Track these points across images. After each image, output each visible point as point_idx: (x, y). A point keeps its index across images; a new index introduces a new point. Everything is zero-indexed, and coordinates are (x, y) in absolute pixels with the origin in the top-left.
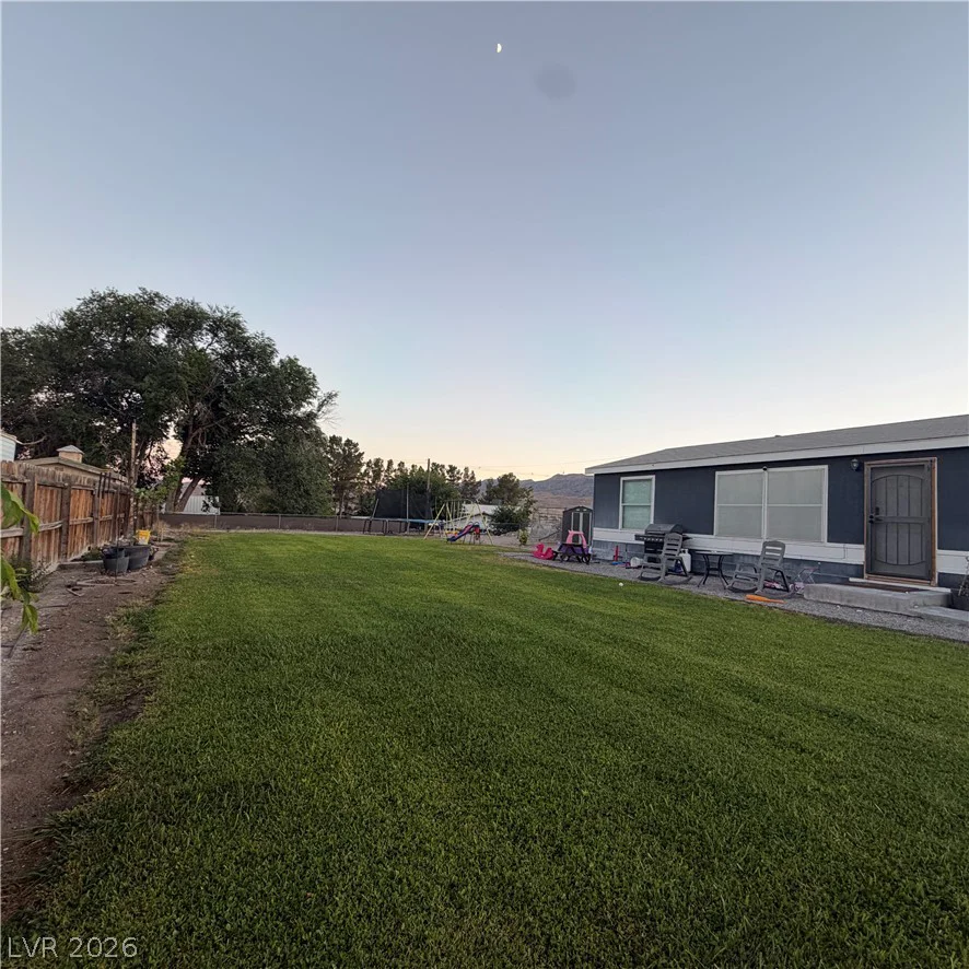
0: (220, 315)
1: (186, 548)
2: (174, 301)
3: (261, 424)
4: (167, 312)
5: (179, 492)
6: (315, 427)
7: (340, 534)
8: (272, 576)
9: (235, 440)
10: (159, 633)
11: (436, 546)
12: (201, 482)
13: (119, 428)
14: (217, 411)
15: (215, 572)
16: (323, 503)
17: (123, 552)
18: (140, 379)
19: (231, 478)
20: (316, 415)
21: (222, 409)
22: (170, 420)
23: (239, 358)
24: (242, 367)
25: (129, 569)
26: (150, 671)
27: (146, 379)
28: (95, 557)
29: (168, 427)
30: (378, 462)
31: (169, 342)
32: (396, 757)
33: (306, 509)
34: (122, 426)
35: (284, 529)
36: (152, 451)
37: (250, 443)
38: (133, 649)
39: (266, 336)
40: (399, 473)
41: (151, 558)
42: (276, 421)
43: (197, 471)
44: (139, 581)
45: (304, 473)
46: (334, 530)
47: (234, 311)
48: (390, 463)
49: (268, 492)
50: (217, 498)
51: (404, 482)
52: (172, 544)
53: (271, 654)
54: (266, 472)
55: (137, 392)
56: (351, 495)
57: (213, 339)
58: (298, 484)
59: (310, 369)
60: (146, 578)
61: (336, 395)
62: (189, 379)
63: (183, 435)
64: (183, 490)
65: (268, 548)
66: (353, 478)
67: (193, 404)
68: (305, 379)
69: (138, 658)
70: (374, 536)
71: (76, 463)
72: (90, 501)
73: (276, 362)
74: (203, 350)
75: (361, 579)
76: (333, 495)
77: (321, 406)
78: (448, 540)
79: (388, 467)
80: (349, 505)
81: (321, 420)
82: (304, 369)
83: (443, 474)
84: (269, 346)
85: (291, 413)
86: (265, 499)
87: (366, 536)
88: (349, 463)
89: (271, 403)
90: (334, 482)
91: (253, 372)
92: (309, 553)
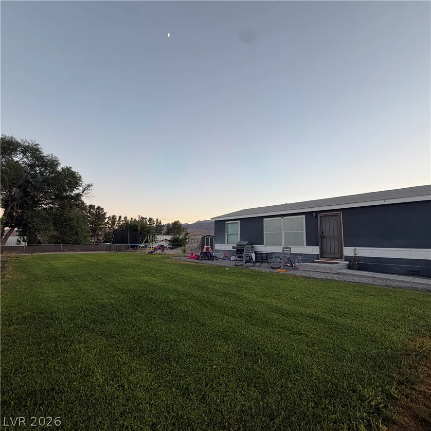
0: (27, 144)
1: (6, 265)
3: (51, 199)
6: (81, 201)
7: (94, 252)
8: (57, 277)
9: (36, 207)
11: (143, 256)
12: (16, 229)
14: (26, 193)
15: (24, 276)
16: (85, 237)
19: (33, 227)
20: (81, 195)
21: (29, 192)
23: (38, 166)
24: (40, 171)
30: (114, 217)
32: (124, 363)
33: (76, 241)
35: (64, 251)
37: (44, 209)
39: (54, 156)
40: (124, 222)
42: (59, 198)
43: (13, 223)
45: (75, 224)
46: (91, 251)
47: (36, 143)
48: (120, 217)
49: (55, 233)
50: (25, 237)
51: (127, 226)
54: (54, 223)
56: (100, 233)
57: (23, 156)
58: (72, 228)
59: (78, 173)
61: (92, 185)
62: (9, 176)
63: (5, 205)
64: (5, 234)
65: (55, 262)
66: (101, 225)
67: (11, 189)
68: (75, 177)
70: (112, 253)
74: (17, 162)
75: (105, 274)
76: (91, 234)
77: (84, 190)
78: (149, 253)
79: (119, 219)
80: (99, 238)
81: (84, 197)
82: (75, 172)
83: (146, 222)
84: (55, 161)
85: (68, 194)
86: (53, 237)
87: (108, 253)
88: (99, 218)
89: (57, 189)
90: (91, 227)
91: (46, 174)
92: (78, 264)
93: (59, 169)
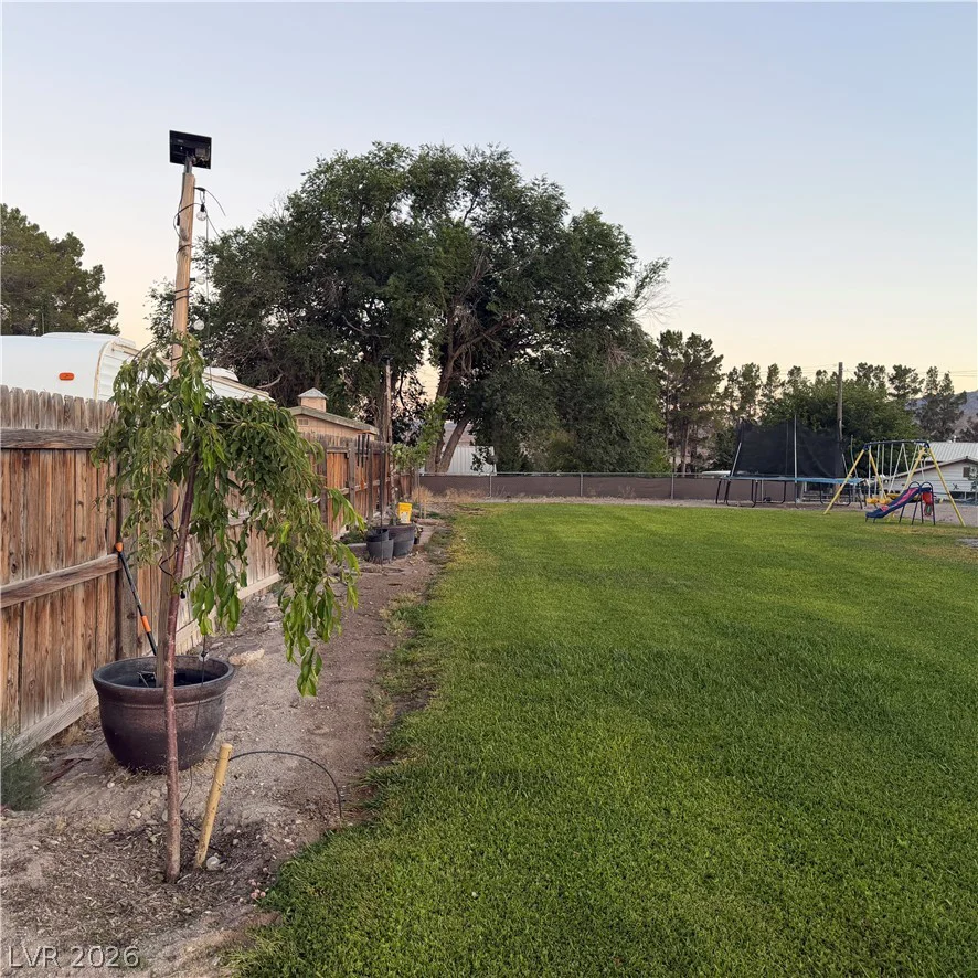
0: (480, 159)
1: (456, 528)
2: (418, 152)
3: (548, 328)
4: (410, 171)
5: (441, 443)
6: (631, 324)
7: (676, 503)
8: (564, 569)
9: (512, 357)
10: (435, 632)
11: (841, 527)
12: (469, 426)
13: (362, 354)
14: (484, 315)
15: (492, 561)
16: (647, 452)
17: (387, 534)
18: (382, 282)
19: (508, 418)
20: (632, 305)
21: (491, 313)
22: (422, 339)
23: (511, 225)
24: (516, 240)
25: (394, 555)
26: (431, 668)
27: (390, 281)
28: (357, 539)
29: (422, 348)
30: (749, 372)
31: (415, 218)
33: (621, 462)
34: (364, 350)
35: (589, 496)
36: (405, 385)
37: (533, 361)
38: (412, 646)
39: (549, 182)
40: (790, 390)
41: (416, 541)
42: (570, 321)
43: (462, 409)
44: (407, 570)
45: (616, 404)
46: (668, 497)
47: (501, 150)
48: (773, 371)
49: (564, 437)
50: (492, 449)
51: (799, 406)
52: (438, 521)
53: (555, 663)
54: (558, 407)
55: (380, 299)
56: (701, 434)
57: (473, 201)
58: (607, 422)
59: (619, 227)
60: (413, 567)
61: (664, 265)
62: (444, 272)
63: (441, 359)
64: (447, 438)
65: (560, 528)
66: (704, 403)
67: (452, 312)
68: (613, 246)
69: (418, 655)
70: (733, 508)
71: (321, 413)
72: (344, 466)
73: (566, 222)
74: (460, 224)
75: (691, 578)
76: (671, 436)
77: (640, 287)
78: (868, 515)
79: (769, 378)
80: (699, 450)
81: (643, 311)
82: (610, 228)
83: (882, 385)
84: (554, 197)
85: (593, 304)
86: (559, 448)
87: (721, 507)
88: (696, 378)
89: (561, 293)
90: (672, 413)
91: (532, 246)
92: (620, 538)
93: (567, 225)
